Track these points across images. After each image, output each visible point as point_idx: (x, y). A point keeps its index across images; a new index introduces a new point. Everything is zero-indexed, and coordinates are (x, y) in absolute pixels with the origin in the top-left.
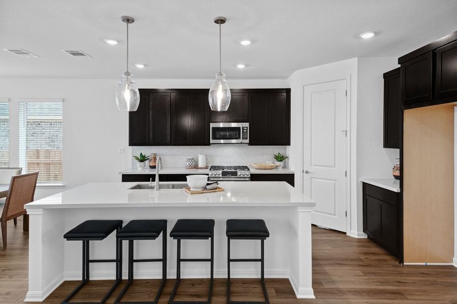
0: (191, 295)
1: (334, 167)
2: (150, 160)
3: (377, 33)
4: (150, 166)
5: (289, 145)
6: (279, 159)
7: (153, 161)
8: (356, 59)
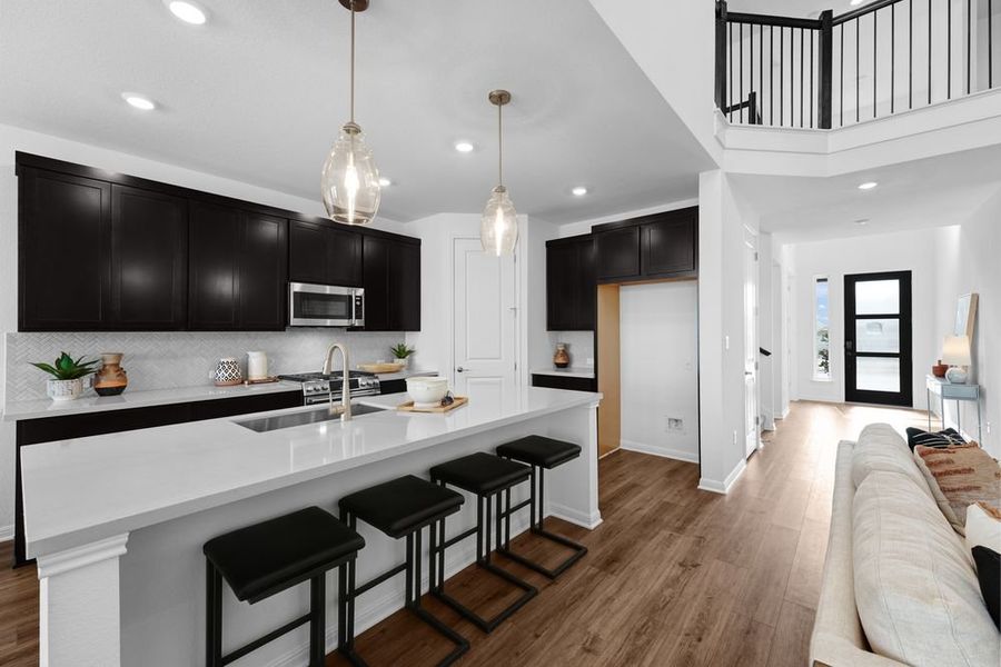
0: (489, 599)
1: (500, 358)
2: (100, 373)
3: (589, 191)
4: (97, 390)
5: (419, 330)
6: (402, 353)
7: (112, 374)
8: (526, 216)
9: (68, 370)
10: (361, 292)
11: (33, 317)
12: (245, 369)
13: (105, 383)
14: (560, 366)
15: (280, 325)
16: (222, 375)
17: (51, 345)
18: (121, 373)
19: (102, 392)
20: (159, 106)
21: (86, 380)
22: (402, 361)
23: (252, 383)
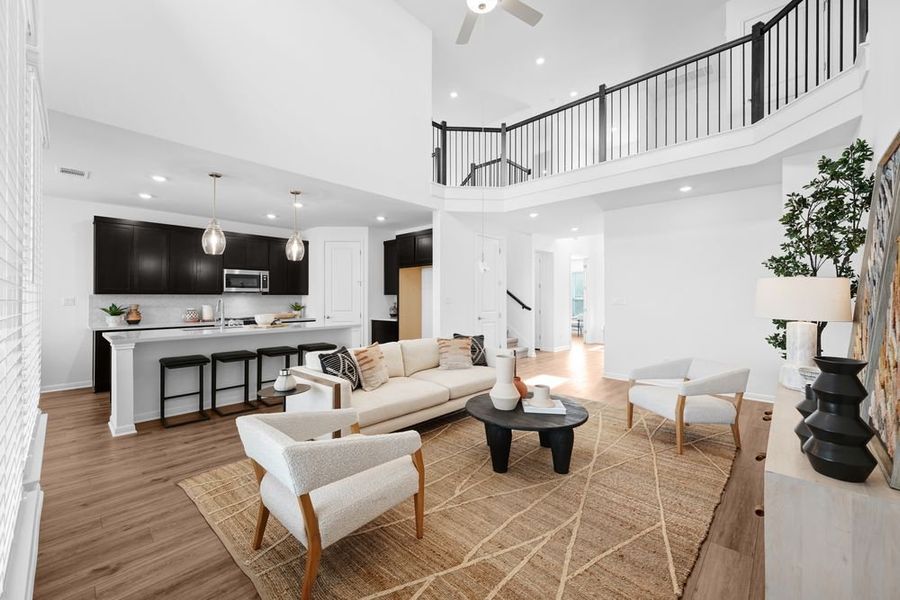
1: (351, 311)
2: (129, 314)
3: (386, 218)
4: (128, 321)
5: (307, 294)
6: (297, 308)
7: (134, 314)
8: (367, 228)
9: (115, 312)
10: (267, 273)
11: (101, 287)
12: (201, 314)
13: (131, 318)
14: (393, 316)
15: (219, 291)
16: (188, 317)
17: (109, 300)
18: (138, 314)
19: (130, 323)
20: (153, 196)
21: (123, 316)
22: (296, 312)
23: (204, 321)
